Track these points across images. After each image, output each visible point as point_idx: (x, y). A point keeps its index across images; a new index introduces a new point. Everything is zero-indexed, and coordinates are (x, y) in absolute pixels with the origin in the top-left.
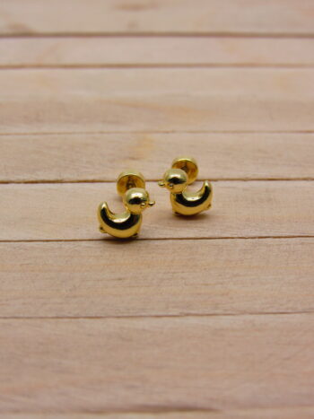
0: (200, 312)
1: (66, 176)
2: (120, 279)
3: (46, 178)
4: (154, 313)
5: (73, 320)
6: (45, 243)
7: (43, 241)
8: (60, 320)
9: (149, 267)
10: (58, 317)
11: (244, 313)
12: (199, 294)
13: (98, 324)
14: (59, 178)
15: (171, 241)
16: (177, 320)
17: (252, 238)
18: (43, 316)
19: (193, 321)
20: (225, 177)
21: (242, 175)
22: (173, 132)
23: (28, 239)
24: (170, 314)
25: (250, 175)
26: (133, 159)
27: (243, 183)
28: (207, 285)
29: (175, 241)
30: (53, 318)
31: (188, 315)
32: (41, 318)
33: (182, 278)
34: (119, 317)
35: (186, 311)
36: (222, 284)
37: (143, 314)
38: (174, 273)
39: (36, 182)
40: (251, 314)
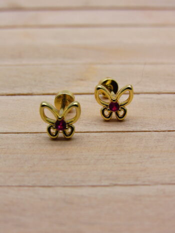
0: (125, 183)
1: (35, 91)
2: (67, 159)
3: (21, 92)
4: (91, 184)
5: (31, 188)
6: (16, 134)
7: (15, 133)
8: (22, 188)
9: (89, 151)
10: (20, 186)
11: (156, 184)
12: (125, 170)
13: (49, 191)
14: (30, 92)
15: (105, 133)
16: (108, 189)
17: (164, 131)
18: (10, 185)
19: (118, 189)
20: (145, 91)
21: (156, 90)
22: (110, 63)
23: (5, 132)
24: (103, 184)
25: (162, 90)
26: (82, 80)
27: (157, 95)
28: (130, 163)
29: (108, 134)
30: (16, 186)
31: (116, 185)
32: (8, 186)
33: (113, 159)
34: (64, 186)
35: (114, 182)
36: (141, 163)
37: (83, 184)
38: (106, 155)
39: (14, 95)
40: (163, 184)
